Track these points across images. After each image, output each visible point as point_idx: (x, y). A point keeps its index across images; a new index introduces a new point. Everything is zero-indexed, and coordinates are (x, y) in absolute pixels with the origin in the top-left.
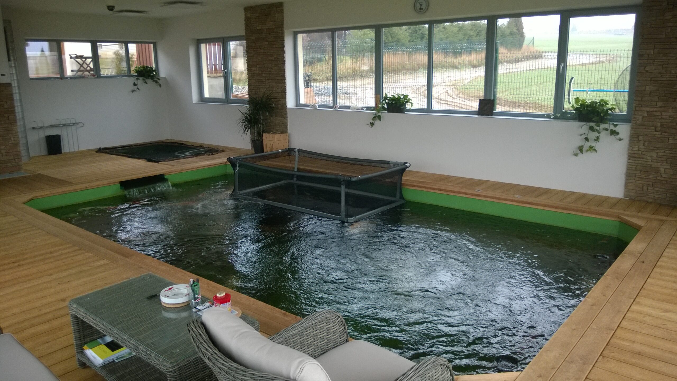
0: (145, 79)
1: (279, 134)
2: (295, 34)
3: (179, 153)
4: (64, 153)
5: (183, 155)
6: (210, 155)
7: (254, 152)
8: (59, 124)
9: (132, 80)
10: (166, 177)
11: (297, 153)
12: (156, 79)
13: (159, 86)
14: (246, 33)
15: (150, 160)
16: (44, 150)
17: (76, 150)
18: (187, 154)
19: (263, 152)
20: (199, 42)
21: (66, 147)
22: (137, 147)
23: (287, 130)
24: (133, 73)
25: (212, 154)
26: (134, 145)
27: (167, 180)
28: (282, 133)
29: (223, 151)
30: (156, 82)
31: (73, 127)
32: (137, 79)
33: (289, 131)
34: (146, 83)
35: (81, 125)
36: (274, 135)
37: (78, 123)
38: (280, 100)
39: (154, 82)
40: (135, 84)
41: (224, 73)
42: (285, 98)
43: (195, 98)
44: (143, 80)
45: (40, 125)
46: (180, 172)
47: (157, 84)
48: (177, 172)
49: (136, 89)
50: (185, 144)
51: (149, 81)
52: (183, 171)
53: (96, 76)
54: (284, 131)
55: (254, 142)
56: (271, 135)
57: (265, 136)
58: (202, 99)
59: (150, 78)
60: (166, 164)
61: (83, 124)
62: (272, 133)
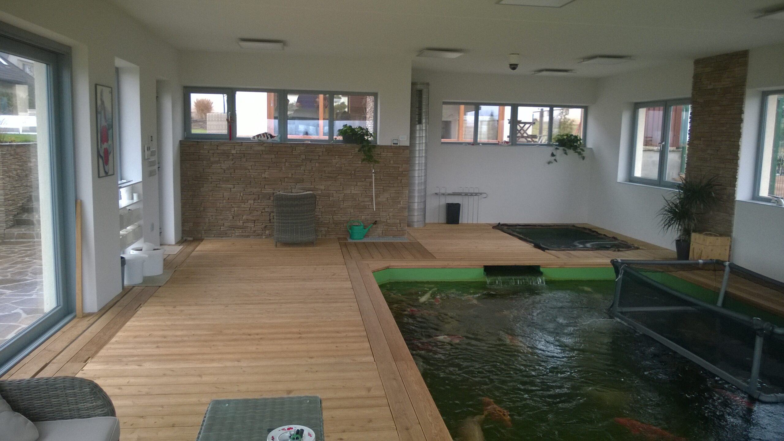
0: (566, 149)
1: (715, 236)
2: (764, 96)
3: (578, 243)
4: (462, 223)
5: (581, 246)
6: (615, 251)
7: (676, 256)
8: (462, 192)
9: (551, 150)
10: (541, 269)
11: (727, 269)
12: (579, 150)
13: (581, 159)
14: (693, 95)
15: (537, 246)
16: (442, 218)
17: (475, 222)
18: (588, 245)
19: (687, 258)
20: (637, 106)
21: (465, 218)
22: (540, 227)
23: (731, 232)
24: (553, 142)
25: (619, 251)
26: (538, 226)
27: (540, 274)
28: (721, 235)
29: (638, 248)
30: (580, 153)
31: (475, 197)
32: (557, 149)
33: (734, 234)
34: (566, 153)
35: (484, 195)
36: (705, 236)
37: (481, 194)
38: (728, 188)
39: (577, 154)
40: (553, 155)
41: (660, 146)
42: (734, 186)
43: (621, 176)
44: (564, 150)
45: (443, 191)
46: (561, 267)
47: (580, 156)
48: (557, 266)
49: (553, 161)
50: (597, 233)
51: (571, 152)
52: (566, 266)
53: (510, 144)
54: (727, 233)
55: (678, 242)
56: (702, 236)
57: (694, 236)
58: (631, 178)
59: (572, 148)
60: (552, 255)
61: (487, 195)
62: (704, 235)
